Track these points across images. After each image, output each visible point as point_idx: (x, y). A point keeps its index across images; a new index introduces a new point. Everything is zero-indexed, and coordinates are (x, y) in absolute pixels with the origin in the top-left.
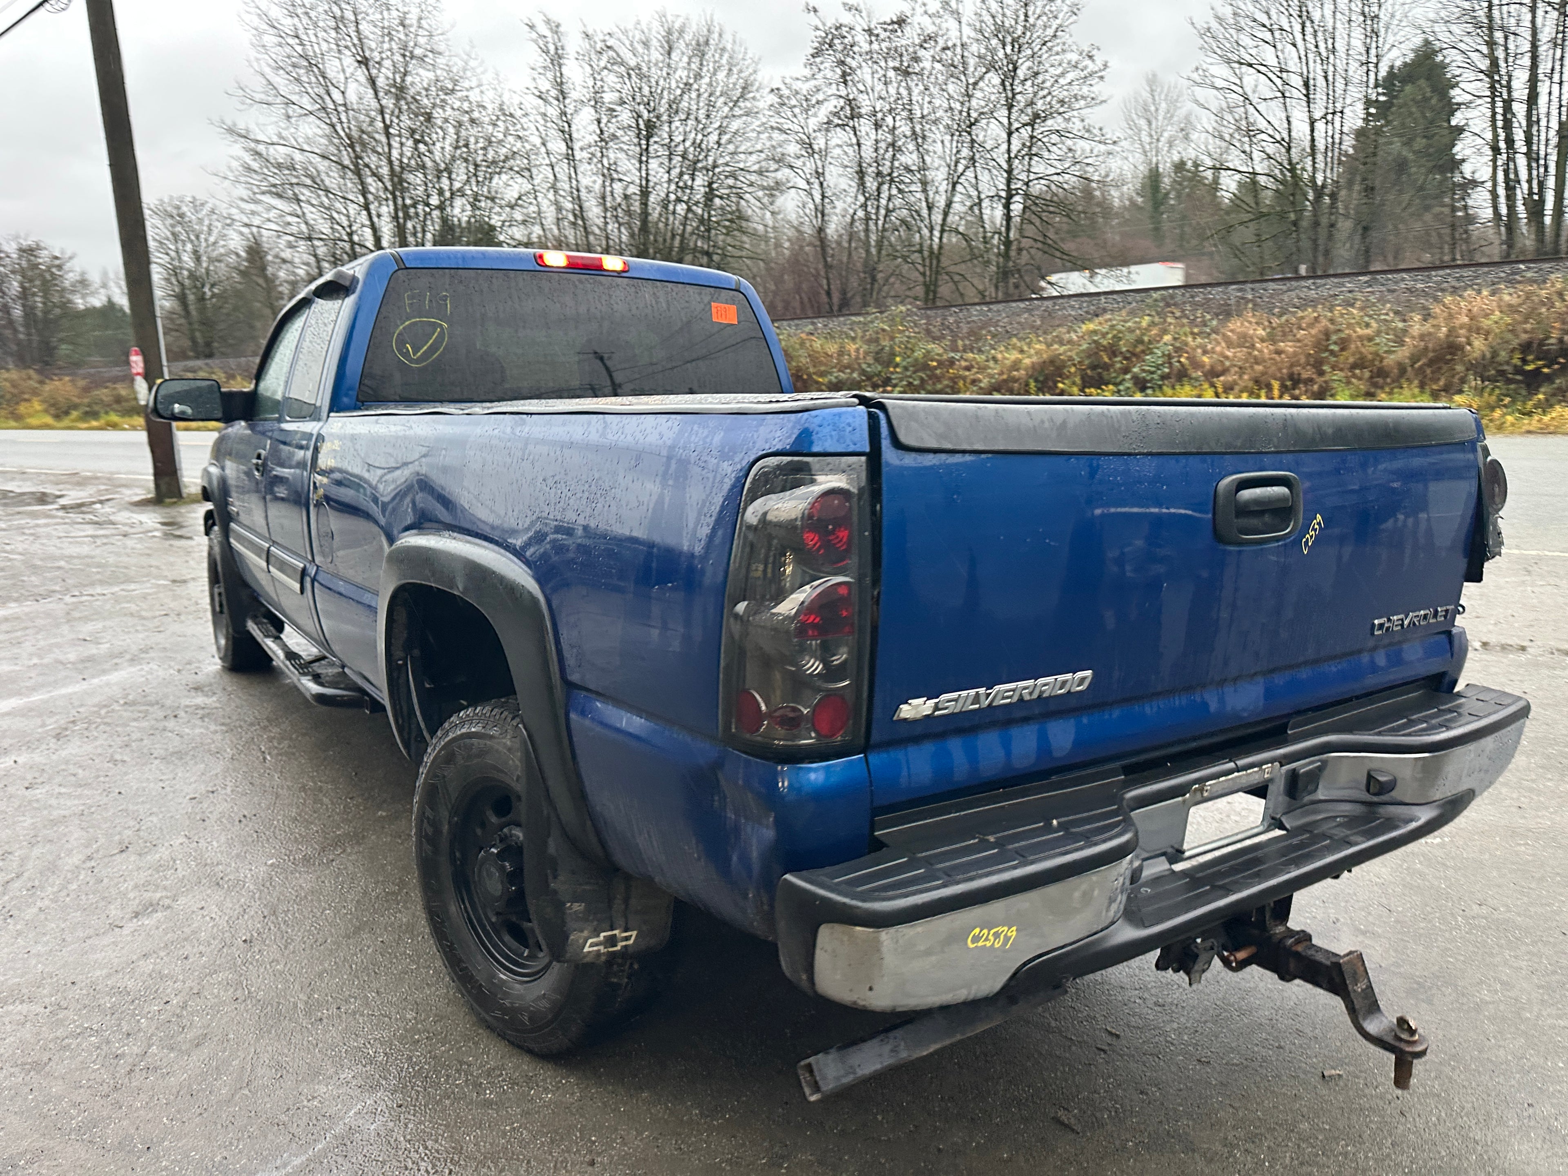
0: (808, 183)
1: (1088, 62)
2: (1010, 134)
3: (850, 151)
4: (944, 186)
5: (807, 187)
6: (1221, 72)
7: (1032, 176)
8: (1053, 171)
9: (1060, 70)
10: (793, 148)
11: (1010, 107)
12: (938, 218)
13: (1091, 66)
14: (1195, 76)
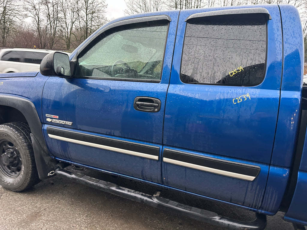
0: (35, 16)
1: (103, 3)
2: (87, 15)
3: (46, 10)
4: (70, 24)
5: (34, 17)
6: (130, 11)
7: (92, 25)
8: (96, 25)
9: (98, 3)
10: (31, 7)
11: (87, 9)
12: (69, 30)
13: (104, 4)
14: (126, 11)
